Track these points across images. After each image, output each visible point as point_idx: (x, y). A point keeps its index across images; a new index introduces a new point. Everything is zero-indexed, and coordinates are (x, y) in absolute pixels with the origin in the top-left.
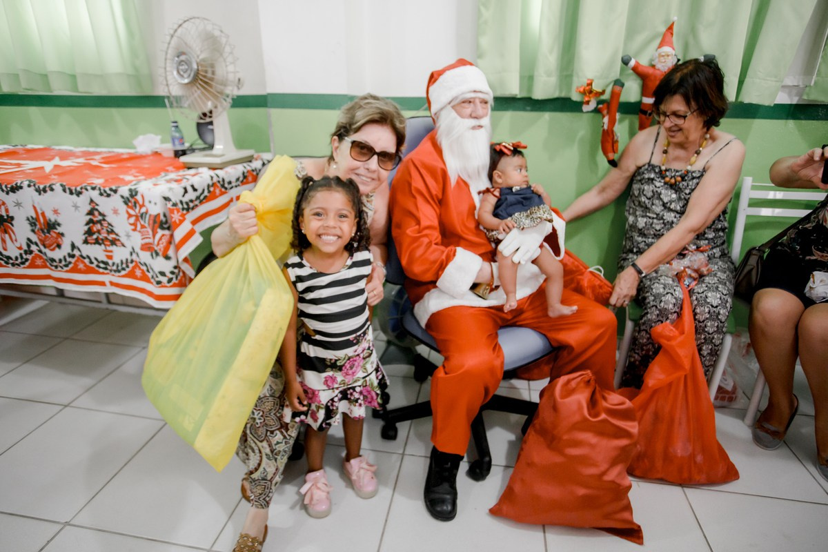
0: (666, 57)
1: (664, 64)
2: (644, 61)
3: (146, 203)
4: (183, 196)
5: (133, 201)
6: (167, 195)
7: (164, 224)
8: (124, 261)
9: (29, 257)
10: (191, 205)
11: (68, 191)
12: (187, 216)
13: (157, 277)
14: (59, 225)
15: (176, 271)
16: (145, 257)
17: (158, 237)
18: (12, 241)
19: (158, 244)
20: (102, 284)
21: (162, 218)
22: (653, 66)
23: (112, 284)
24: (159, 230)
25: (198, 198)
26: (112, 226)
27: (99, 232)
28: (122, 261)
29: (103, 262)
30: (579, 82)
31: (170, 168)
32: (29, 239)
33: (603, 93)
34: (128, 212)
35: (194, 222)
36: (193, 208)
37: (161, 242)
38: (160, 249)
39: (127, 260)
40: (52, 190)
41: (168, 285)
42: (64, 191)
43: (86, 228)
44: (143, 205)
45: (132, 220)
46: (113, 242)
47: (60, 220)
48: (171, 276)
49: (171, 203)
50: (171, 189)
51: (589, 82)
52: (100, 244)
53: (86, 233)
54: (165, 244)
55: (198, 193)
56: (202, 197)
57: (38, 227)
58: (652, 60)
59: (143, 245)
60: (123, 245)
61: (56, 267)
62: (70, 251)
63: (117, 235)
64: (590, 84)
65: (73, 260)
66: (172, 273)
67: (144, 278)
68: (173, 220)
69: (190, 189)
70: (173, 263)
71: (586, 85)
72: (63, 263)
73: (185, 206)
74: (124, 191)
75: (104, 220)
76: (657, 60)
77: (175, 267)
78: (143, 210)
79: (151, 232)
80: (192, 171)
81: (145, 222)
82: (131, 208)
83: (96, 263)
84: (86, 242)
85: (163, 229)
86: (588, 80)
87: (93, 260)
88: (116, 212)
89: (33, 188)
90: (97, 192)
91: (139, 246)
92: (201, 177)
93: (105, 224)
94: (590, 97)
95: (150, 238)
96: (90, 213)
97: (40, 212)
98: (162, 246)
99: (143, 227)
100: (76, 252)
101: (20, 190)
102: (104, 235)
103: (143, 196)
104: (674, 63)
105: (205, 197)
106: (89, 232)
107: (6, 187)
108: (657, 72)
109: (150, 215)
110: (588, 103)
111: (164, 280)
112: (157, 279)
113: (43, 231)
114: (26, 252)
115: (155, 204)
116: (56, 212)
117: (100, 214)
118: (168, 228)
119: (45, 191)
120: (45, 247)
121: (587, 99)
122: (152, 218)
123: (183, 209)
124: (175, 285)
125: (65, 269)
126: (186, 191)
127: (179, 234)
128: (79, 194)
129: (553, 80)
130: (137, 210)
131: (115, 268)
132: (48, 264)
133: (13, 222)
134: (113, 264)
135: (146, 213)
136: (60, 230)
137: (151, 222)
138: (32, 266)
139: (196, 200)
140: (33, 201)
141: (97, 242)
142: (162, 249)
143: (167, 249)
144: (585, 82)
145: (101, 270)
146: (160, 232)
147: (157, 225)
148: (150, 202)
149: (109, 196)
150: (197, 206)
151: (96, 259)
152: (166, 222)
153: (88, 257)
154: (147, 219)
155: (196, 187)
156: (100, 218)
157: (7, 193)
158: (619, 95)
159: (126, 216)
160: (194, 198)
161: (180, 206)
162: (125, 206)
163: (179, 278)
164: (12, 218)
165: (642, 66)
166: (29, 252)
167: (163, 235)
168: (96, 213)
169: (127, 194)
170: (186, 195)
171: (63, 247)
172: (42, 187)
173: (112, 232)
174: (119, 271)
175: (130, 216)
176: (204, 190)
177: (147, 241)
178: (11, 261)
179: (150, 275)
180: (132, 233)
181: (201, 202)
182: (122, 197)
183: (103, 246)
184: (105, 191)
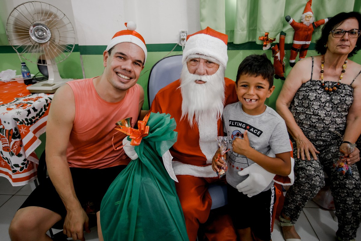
0: (309, 18)
1: (308, 22)
2: (297, 20)
3: (3, 123)
4: (28, 116)
6: (16, 117)
7: (16, 134)
10: (34, 120)
12: (30, 129)
13: (13, 168)
15: (26, 162)
16: (6, 154)
17: (12, 143)
19: (13, 148)
21: (14, 131)
22: (302, 23)
24: (12, 140)
25: (37, 115)
30: (260, 34)
31: (21, 94)
33: (275, 39)
35: (35, 132)
36: (35, 122)
37: (14, 147)
38: (14, 151)
41: (21, 172)
48: (22, 166)
49: (19, 122)
50: (18, 113)
51: (266, 34)
54: (17, 148)
55: (38, 112)
56: (41, 114)
58: (301, 20)
59: (3, 147)
64: (267, 35)
66: (23, 164)
67: (6, 166)
68: (21, 132)
69: (32, 111)
70: (22, 158)
71: (264, 36)
73: (29, 122)
76: (304, 20)
77: (25, 160)
78: (1, 127)
79: (8, 141)
80: (34, 96)
81: (3, 134)
85: (15, 138)
86: (266, 33)
91: (2, 147)
92: (40, 101)
94: (267, 43)
95: (8, 144)
98: (15, 148)
99: (2, 137)
104: (313, 21)
105: (44, 113)
108: (305, 26)
109: (6, 130)
110: (266, 46)
111: (18, 169)
112: (13, 169)
115: (9, 123)
118: (19, 137)
121: (265, 44)
122: (7, 132)
123: (28, 124)
124: (25, 171)
126: (29, 112)
127: (25, 141)
129: (245, 33)
135: (4, 128)
137: (7, 134)
139: (37, 116)
142: (15, 151)
143: (18, 150)
144: (264, 33)
146: (13, 141)
147: (11, 137)
148: (5, 122)
150: (37, 120)
152: (17, 133)
154: (4, 132)
155: (36, 108)
158: (284, 40)
160: (35, 116)
161: (26, 122)
163: (28, 166)
165: (296, 22)
167: (15, 142)
170: (30, 115)
176: (42, 109)
177: (6, 145)
179: (10, 165)
181: (40, 117)
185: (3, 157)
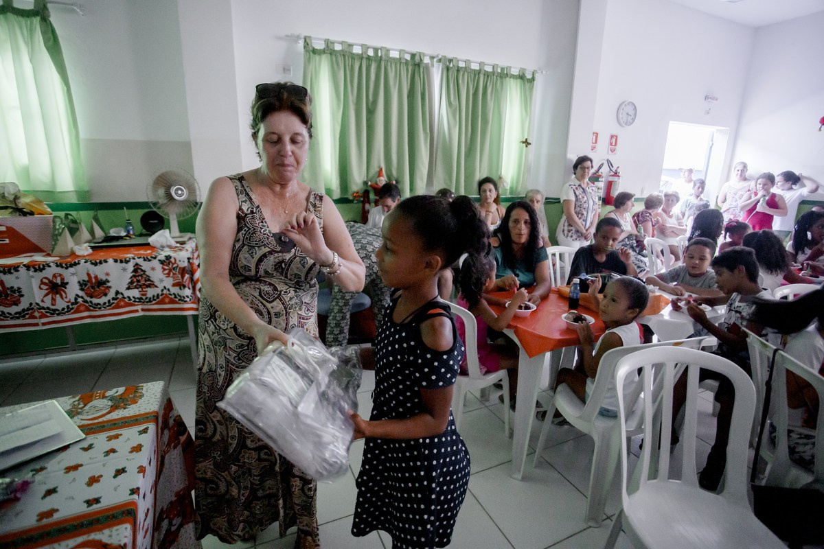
3: (177, 262)
5: (168, 261)
6: (189, 256)
8: (156, 295)
9: (75, 306)
11: (119, 261)
13: (185, 299)
14: (108, 282)
16: (175, 290)
17: (185, 278)
18: (62, 298)
20: (137, 311)
21: (187, 268)
22: (377, 184)
23: (143, 310)
26: (149, 277)
27: (138, 281)
28: (154, 296)
29: (138, 298)
32: (77, 295)
34: (163, 268)
39: (158, 295)
40: (106, 262)
42: (116, 261)
43: (130, 281)
44: (175, 263)
45: (166, 272)
46: (149, 286)
47: (109, 279)
52: (137, 288)
53: (129, 283)
57: (89, 284)
59: (173, 284)
60: (156, 287)
61: (100, 308)
62: (114, 296)
63: (152, 281)
65: (116, 302)
67: (172, 302)
70: (191, 291)
72: (107, 304)
74: (162, 256)
75: (144, 274)
76: (378, 182)
78: (175, 265)
79: (180, 276)
81: (176, 272)
82: (166, 265)
83: (133, 299)
84: (128, 288)
87: (132, 298)
88: (153, 269)
89: (89, 263)
90: (142, 259)
91: (170, 285)
93: (144, 276)
95: (179, 279)
96: (135, 271)
97: (93, 276)
98: (187, 282)
99: (174, 274)
100: (120, 296)
101: (78, 266)
102: (143, 282)
103: (175, 259)
106: (132, 283)
107: (66, 265)
109: (180, 268)
111: (188, 300)
113: (93, 287)
114: (73, 304)
115: (183, 262)
116: (107, 274)
117: (142, 270)
119: (101, 263)
120: (91, 297)
124: (193, 303)
125: (108, 308)
128: (127, 262)
130: (170, 266)
131: (147, 300)
132: (91, 308)
133: (67, 286)
134: (146, 298)
135: (177, 267)
136: (109, 284)
137: (180, 271)
138: (77, 311)
140: (88, 271)
141: (136, 287)
142: (187, 284)
145: (136, 303)
148: (180, 260)
149: (150, 260)
151: (134, 297)
153: (129, 297)
154: (177, 270)
156: (142, 273)
157: (67, 268)
159: (162, 270)
162: (161, 265)
163: (194, 299)
164: (67, 283)
166: (76, 302)
168: (139, 271)
169: (164, 258)
171: (109, 295)
172: (98, 261)
173: (149, 280)
174: (150, 301)
175: (164, 270)
177: (178, 281)
178: (57, 312)
179: (177, 300)
180: (165, 278)
182: (159, 260)
183: (140, 289)
184: (148, 258)
185: (170, 294)
